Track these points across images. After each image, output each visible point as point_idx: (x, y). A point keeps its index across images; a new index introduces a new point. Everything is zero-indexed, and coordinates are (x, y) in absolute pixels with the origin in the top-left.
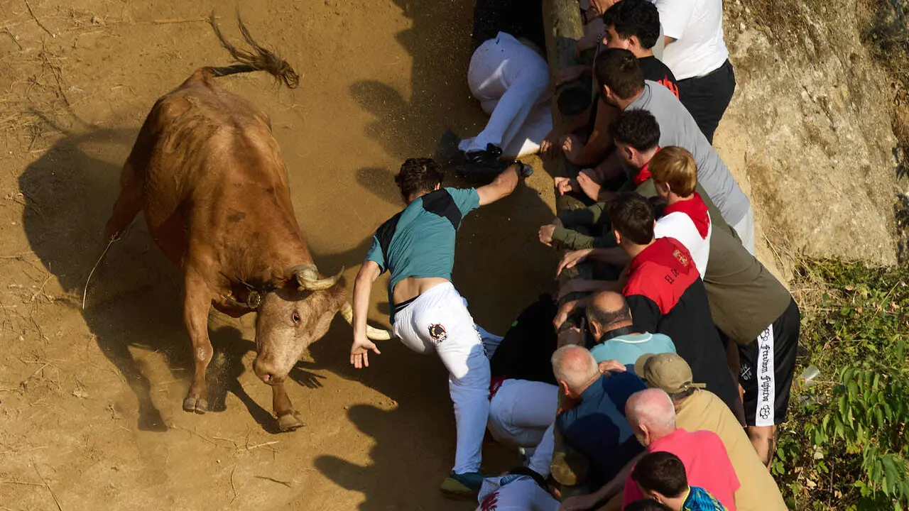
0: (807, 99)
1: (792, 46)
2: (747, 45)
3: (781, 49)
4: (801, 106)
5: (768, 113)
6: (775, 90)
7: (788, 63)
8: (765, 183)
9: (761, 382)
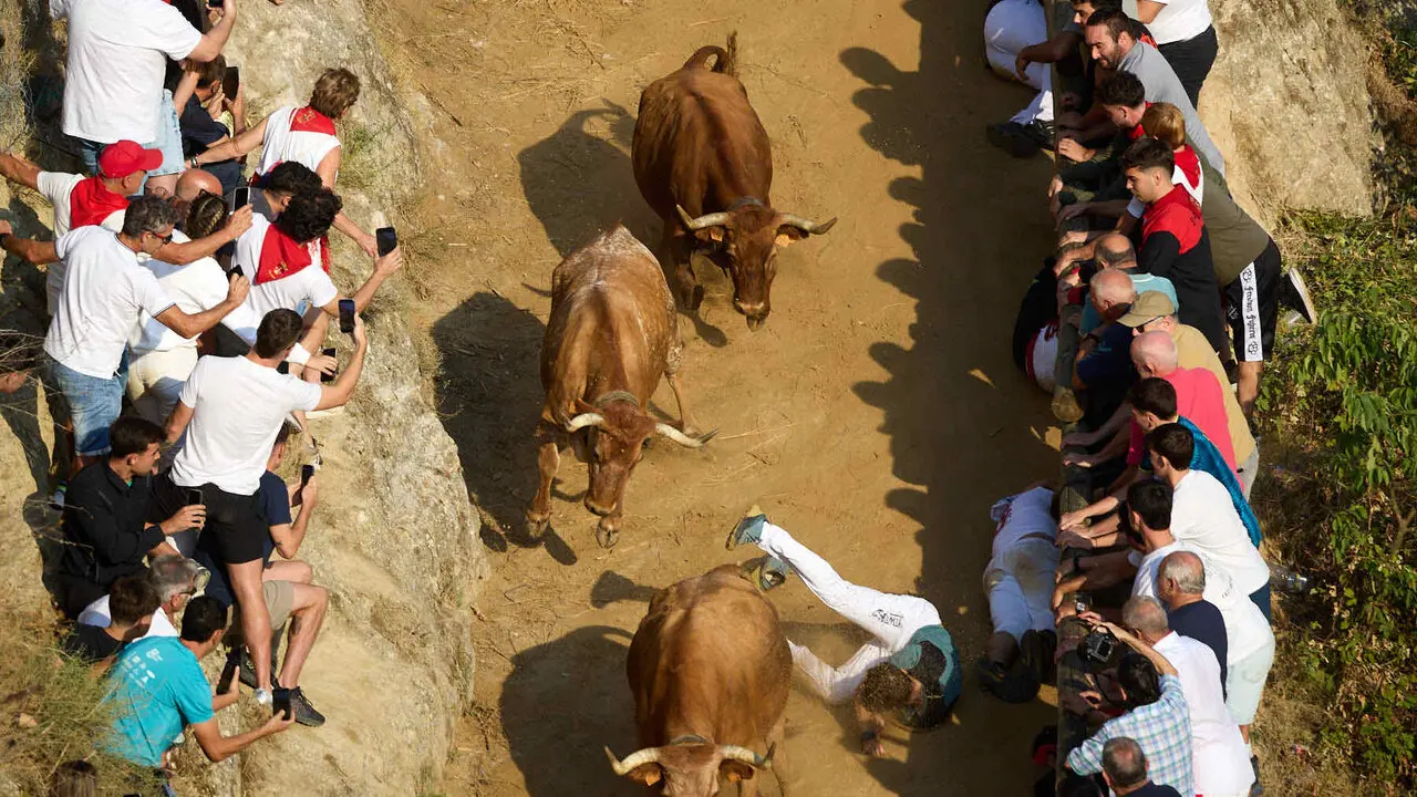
0: (1288, 61)
1: (1274, 12)
2: (1231, 11)
3: (1264, 15)
4: (1282, 67)
5: (1252, 74)
6: (1258, 52)
7: (1269, 27)
8: (1249, 140)
9: (1246, 321)
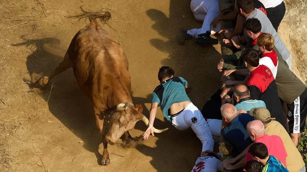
5: (298, 20)
6: (300, 12)
7: (305, 2)
8: (297, 46)
9: (295, 117)
